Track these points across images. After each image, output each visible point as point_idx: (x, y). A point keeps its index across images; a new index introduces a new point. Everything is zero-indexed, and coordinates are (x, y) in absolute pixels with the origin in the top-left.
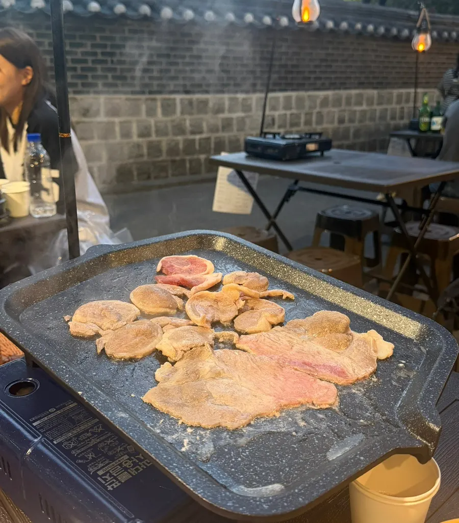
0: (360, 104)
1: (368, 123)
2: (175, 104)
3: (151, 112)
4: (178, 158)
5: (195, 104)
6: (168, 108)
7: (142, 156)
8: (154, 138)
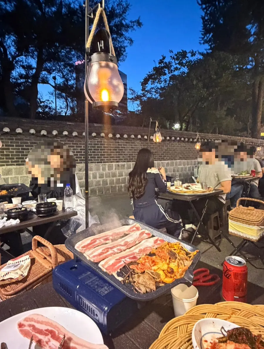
0: (181, 165)
1: (184, 172)
2: (113, 166)
3: (104, 169)
4: (114, 185)
5: (120, 166)
6: (110, 168)
7: (100, 185)
8: (105, 178)
